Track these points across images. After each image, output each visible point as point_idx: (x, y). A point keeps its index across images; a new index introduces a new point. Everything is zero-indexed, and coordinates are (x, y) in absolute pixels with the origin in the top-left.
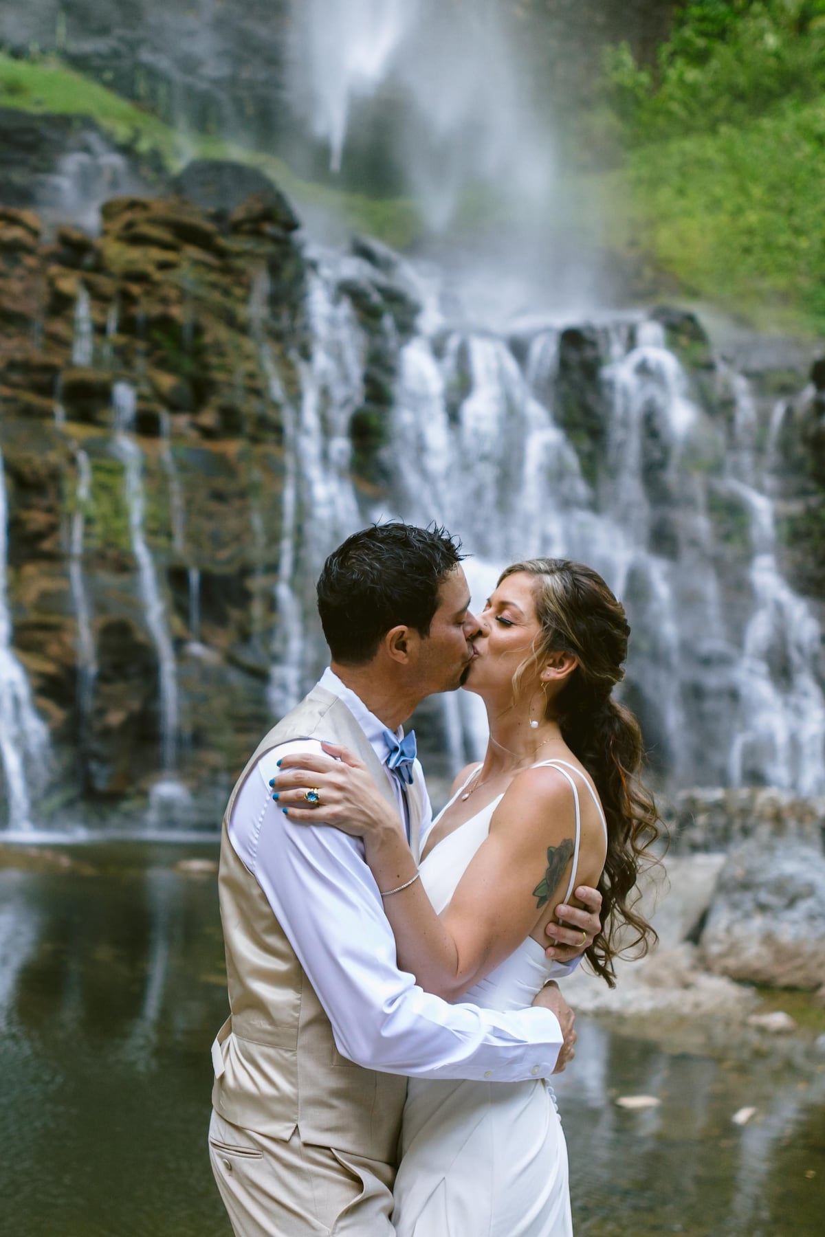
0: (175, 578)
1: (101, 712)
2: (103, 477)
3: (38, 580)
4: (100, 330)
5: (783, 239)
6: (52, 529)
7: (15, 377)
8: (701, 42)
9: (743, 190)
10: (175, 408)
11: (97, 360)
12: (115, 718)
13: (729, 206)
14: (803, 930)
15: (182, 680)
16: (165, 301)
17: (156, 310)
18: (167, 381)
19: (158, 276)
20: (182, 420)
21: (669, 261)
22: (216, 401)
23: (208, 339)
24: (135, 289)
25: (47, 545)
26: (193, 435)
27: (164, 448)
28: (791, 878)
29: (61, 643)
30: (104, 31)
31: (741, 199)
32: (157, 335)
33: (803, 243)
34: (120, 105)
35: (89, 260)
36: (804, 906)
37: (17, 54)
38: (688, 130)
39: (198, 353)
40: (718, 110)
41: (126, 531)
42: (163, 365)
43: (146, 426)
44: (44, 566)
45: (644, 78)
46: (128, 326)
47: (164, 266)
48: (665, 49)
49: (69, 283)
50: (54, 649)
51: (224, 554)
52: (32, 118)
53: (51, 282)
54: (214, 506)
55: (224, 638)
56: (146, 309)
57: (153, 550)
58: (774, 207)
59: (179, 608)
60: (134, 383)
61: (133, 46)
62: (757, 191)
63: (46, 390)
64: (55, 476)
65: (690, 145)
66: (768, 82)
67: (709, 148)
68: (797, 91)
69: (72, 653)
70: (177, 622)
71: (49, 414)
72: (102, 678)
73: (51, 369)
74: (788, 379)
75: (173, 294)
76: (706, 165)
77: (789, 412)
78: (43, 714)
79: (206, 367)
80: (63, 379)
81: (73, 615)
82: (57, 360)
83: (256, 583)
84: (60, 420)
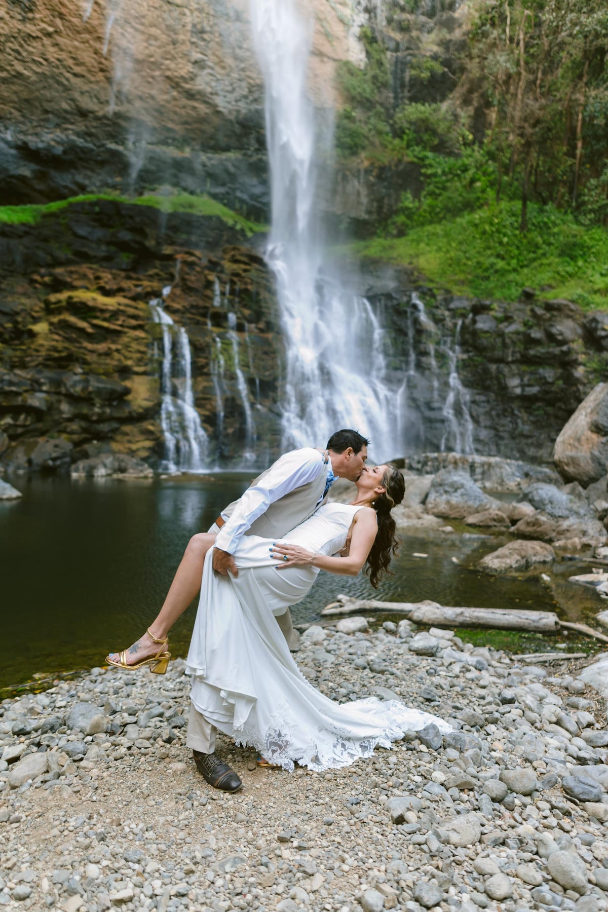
0: (250, 382)
1: (225, 428)
2: (225, 346)
3: (203, 383)
4: (223, 294)
5: (464, 261)
6: (207, 364)
7: (193, 311)
8: (437, 191)
9: (450, 244)
10: (250, 322)
11: (222, 305)
12: (230, 431)
13: (444, 249)
14: (460, 499)
15: (253, 417)
16: (246, 283)
17: (243, 287)
18: (247, 312)
19: (243, 274)
20: (253, 326)
21: (423, 269)
22: (264, 319)
23: (261, 297)
24: (235, 279)
25: (205, 370)
26: (256, 331)
27: (246, 336)
28: (456, 482)
29: (211, 405)
30: (224, 185)
31: (449, 247)
32: (243, 296)
33: (470, 263)
34: (231, 213)
35: (219, 269)
36: (460, 492)
37: (192, 193)
38: (431, 222)
39: (258, 302)
40: (441, 215)
41: (233, 365)
42: (245, 306)
43: (240, 328)
44: (204, 378)
45: (417, 204)
46: (232, 292)
47: (245, 271)
48: (424, 193)
49: (212, 277)
50: (208, 407)
51: (267, 373)
52: (198, 217)
53: (205, 276)
54: (264, 356)
55: (268, 403)
57: (243, 372)
58: (460, 250)
59: (252, 392)
60: (235, 313)
61: (234, 190)
62: (454, 245)
63: (204, 315)
64: (208, 346)
65: (429, 228)
66: (459, 205)
67: (438, 229)
68: (469, 209)
69: (214, 408)
70: (252, 397)
71: (205, 324)
72: (226, 417)
73: (206, 308)
74: (463, 311)
75: (249, 281)
76: (435, 234)
77: (463, 323)
78: (205, 429)
79: (260, 307)
80: (211, 311)
81: (215, 395)
82: (208, 305)
83: (279, 383)
84: (209, 326)
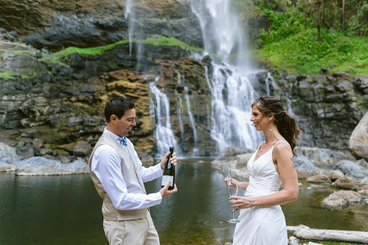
0: (195, 117)
1: (185, 138)
2: (183, 102)
3: (174, 118)
4: (182, 79)
5: (291, 57)
6: (176, 110)
7: (169, 87)
8: (276, 27)
9: (284, 50)
10: (194, 90)
12: (187, 139)
13: (281, 53)
14: (303, 169)
15: (197, 133)
16: (192, 73)
17: (190, 75)
18: (193, 86)
19: (190, 69)
20: (195, 92)
21: (272, 62)
22: (200, 89)
23: (199, 79)
24: (187, 72)
25: (175, 113)
26: (197, 94)
27: (192, 96)
28: (300, 161)
29: (178, 128)
30: (180, 32)
31: (284, 52)
32: (191, 79)
33: (294, 58)
34: (184, 44)
35: (179, 68)
36: (302, 165)
37: (167, 37)
38: (274, 41)
39: (197, 81)
40: (279, 38)
41: (187, 110)
42: (192, 83)
43: (190, 93)
44: (175, 116)
45: (267, 33)
46: (186, 78)
47: (191, 68)
48: (270, 28)
49: (177, 71)
50: (177, 129)
51: (203, 113)
52: (170, 46)
53: (174, 72)
54: (201, 105)
55: (203, 126)
56: (188, 75)
58: (289, 52)
59: (196, 121)
60: (188, 86)
61: (185, 34)
62: (286, 50)
63: (174, 88)
64: (176, 102)
65: (275, 44)
66: (287, 33)
67: (278, 44)
68: (292, 34)
69: (179, 129)
70: (196, 124)
71: (174, 92)
72: (185, 133)
73: (174, 85)
74: (293, 80)
75: (193, 72)
76: (276, 46)
77: (293, 85)
78: (176, 139)
79: (198, 83)
80: (177, 86)
81: (179, 123)
82: (175, 83)
83: (208, 117)
